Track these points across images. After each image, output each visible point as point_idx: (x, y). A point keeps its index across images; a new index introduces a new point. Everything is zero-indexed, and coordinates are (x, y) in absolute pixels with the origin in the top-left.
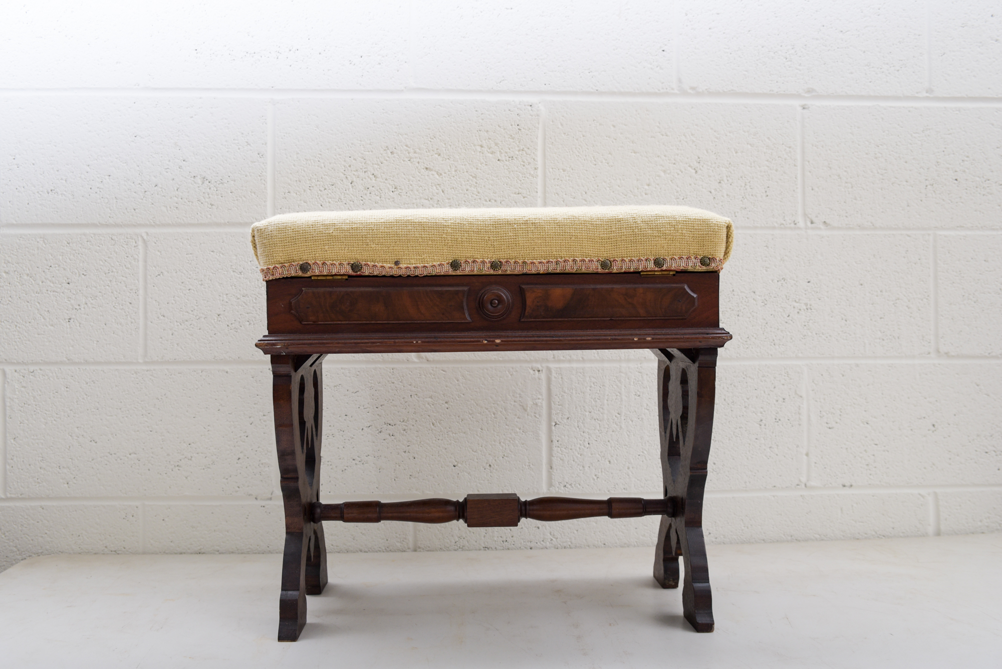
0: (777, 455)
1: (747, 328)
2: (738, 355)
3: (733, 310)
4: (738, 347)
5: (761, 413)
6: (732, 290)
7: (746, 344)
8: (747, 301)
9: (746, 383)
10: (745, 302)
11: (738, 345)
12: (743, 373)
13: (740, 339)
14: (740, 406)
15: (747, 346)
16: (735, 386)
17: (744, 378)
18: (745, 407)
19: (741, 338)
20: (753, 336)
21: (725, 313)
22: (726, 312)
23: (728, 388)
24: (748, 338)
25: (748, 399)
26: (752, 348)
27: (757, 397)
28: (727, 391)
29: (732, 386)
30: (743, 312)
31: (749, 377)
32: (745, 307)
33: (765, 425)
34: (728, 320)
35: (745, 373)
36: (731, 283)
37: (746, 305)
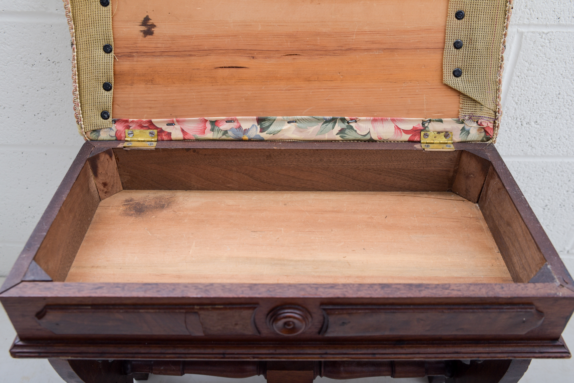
0: (551, 231)
1: (561, 130)
2: (543, 154)
3: (552, 113)
4: (546, 147)
5: (549, 200)
6: (558, 93)
7: (555, 144)
8: (570, 104)
9: (543, 176)
10: (568, 105)
11: (547, 145)
12: (543, 169)
13: (550, 140)
14: (530, 194)
15: (555, 146)
16: (531, 179)
17: (542, 173)
18: (535, 195)
19: (552, 139)
20: (564, 137)
21: (543, 116)
22: (544, 114)
23: (524, 180)
24: (559, 138)
25: (540, 189)
26: (560, 147)
27: (549, 188)
28: (522, 183)
29: (529, 178)
30: (562, 115)
31: (548, 172)
32: (567, 110)
33: (549, 209)
34: (545, 121)
35: (545, 168)
36: (559, 87)
37: (568, 108)
